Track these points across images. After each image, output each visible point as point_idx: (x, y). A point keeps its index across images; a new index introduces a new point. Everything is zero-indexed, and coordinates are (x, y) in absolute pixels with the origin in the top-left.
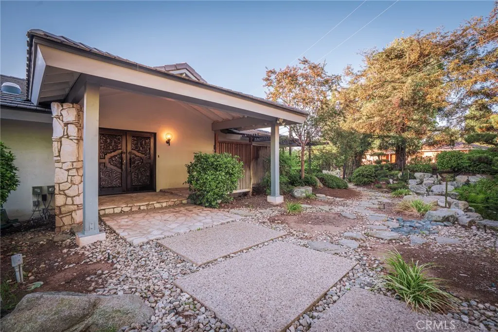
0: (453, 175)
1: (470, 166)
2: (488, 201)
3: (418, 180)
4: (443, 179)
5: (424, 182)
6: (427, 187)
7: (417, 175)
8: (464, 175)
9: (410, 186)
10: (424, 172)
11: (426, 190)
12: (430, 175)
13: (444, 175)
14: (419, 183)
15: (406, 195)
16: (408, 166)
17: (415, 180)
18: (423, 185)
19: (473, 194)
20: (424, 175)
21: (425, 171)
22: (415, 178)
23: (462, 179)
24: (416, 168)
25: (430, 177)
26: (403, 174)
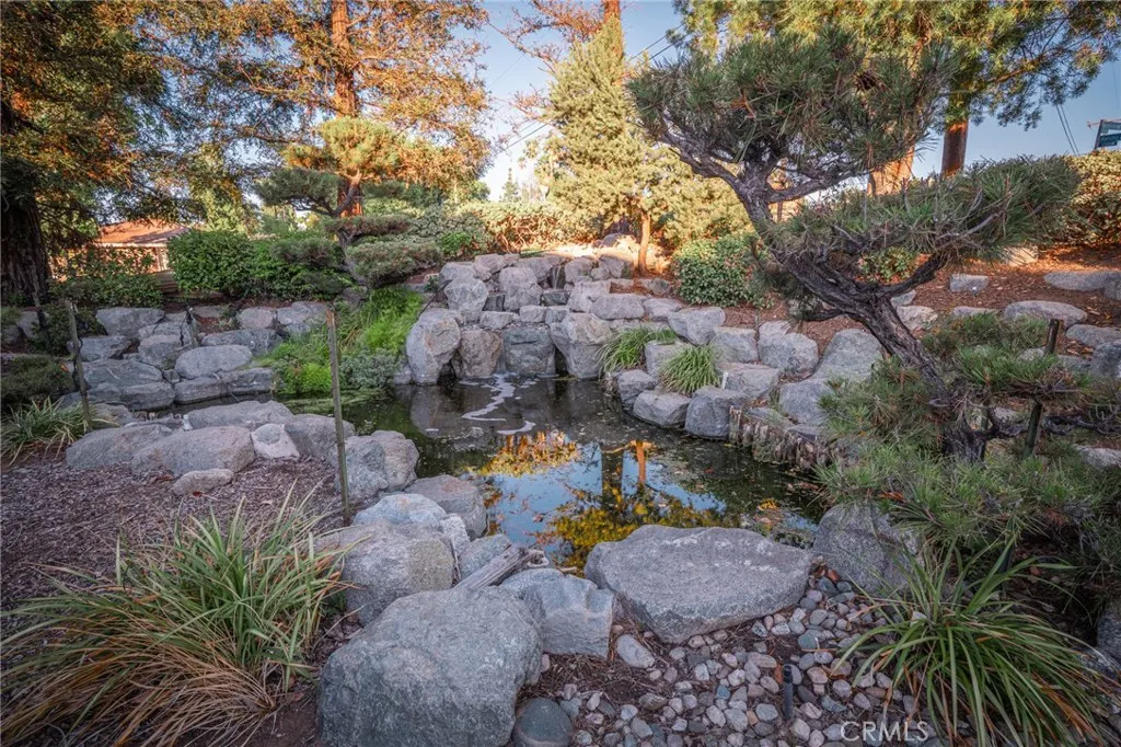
0: (225, 308)
1: (272, 278)
2: (352, 379)
3: (116, 338)
4: (205, 325)
5: (145, 343)
6: (158, 363)
7: (110, 316)
8: (258, 304)
9: (88, 372)
10: (132, 305)
11: (158, 375)
12: (156, 312)
13: (205, 311)
14: (121, 348)
15: (78, 433)
16: (63, 285)
17: (105, 338)
18: (142, 354)
19: (312, 367)
20: (137, 316)
21: (139, 300)
22: (101, 331)
23: (257, 317)
24: (97, 290)
25: (160, 321)
26: (41, 318)
